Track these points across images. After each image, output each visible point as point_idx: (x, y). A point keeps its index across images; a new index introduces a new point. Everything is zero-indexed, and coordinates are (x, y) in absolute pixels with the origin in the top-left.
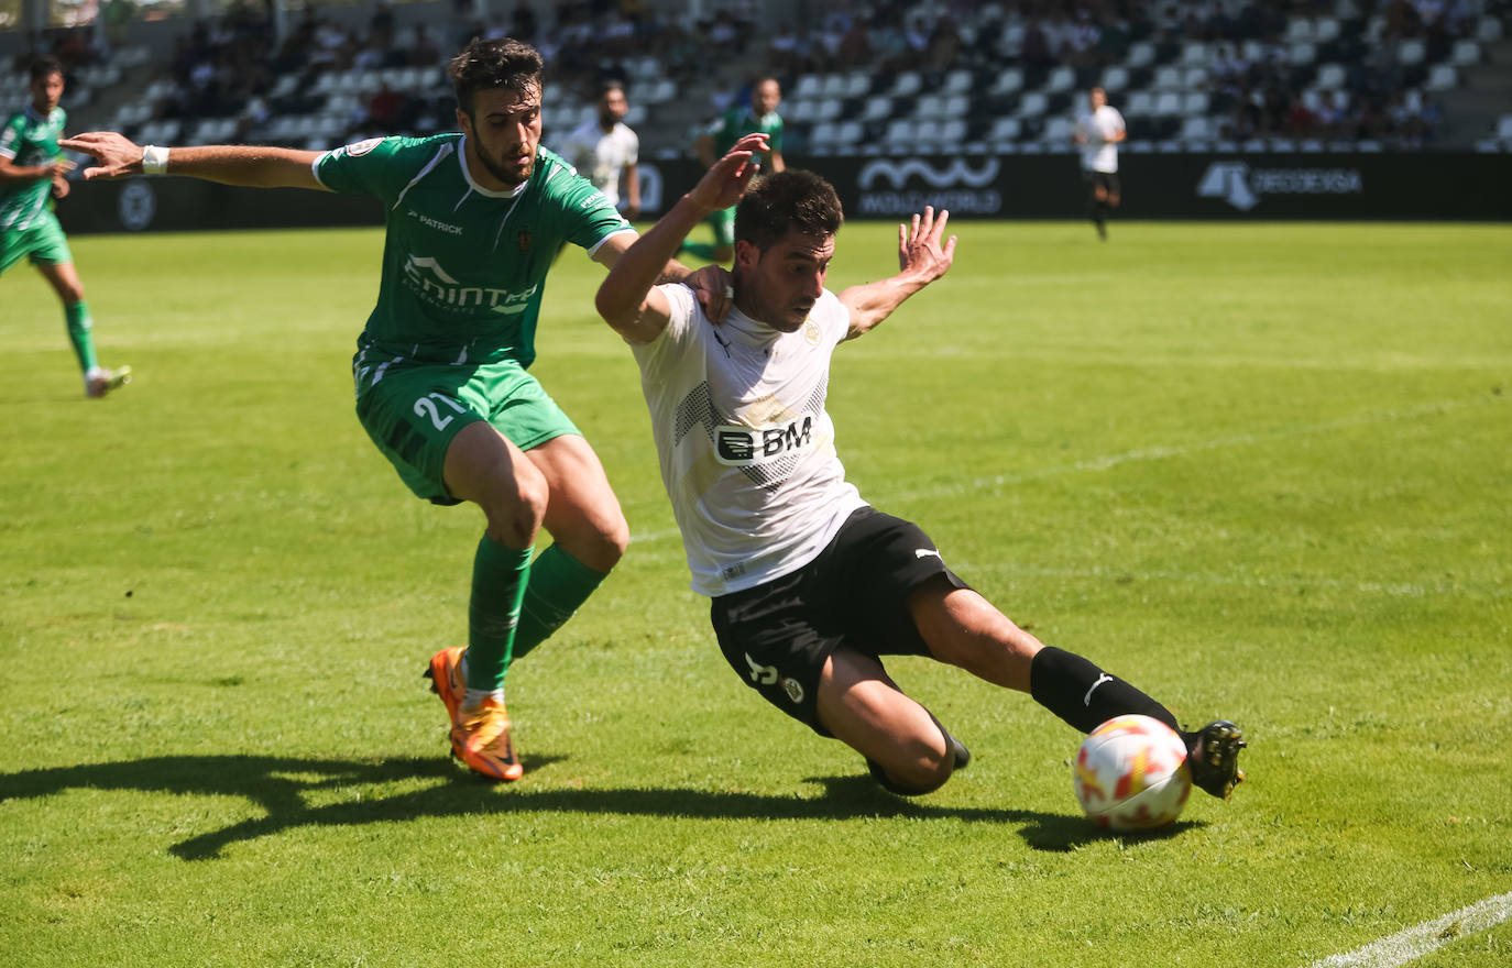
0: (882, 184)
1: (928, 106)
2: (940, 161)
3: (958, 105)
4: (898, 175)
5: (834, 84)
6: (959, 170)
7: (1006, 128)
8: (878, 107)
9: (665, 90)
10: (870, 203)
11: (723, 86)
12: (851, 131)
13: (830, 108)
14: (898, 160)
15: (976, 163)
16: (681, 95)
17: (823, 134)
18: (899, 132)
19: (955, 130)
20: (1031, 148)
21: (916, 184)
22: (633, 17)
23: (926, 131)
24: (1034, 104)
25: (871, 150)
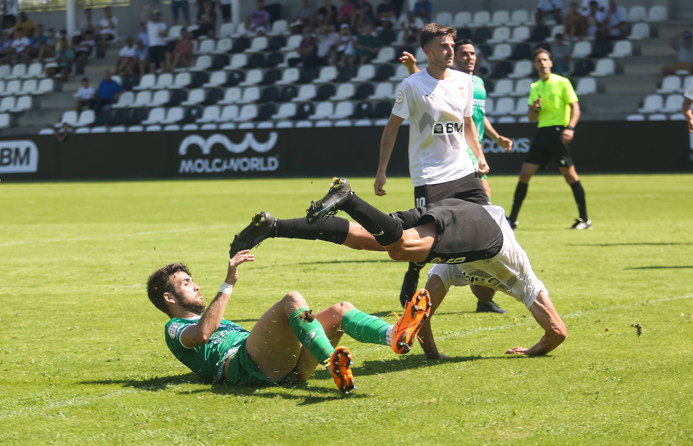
0: (195, 151)
1: (232, 94)
2: (236, 135)
3: (253, 94)
4: (206, 146)
5: (165, 79)
6: (249, 141)
7: (287, 110)
8: (196, 96)
9: (47, 85)
10: (186, 166)
11: (86, 82)
12: (177, 114)
13: (163, 97)
14: (206, 135)
15: (261, 136)
16: (57, 89)
17: (156, 116)
18: (211, 113)
19: (251, 112)
20: (302, 124)
21: (219, 151)
22: (30, 34)
23: (230, 113)
24: (307, 92)
25: (188, 127)
